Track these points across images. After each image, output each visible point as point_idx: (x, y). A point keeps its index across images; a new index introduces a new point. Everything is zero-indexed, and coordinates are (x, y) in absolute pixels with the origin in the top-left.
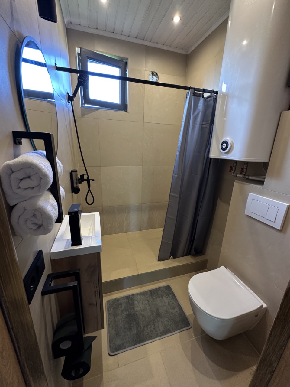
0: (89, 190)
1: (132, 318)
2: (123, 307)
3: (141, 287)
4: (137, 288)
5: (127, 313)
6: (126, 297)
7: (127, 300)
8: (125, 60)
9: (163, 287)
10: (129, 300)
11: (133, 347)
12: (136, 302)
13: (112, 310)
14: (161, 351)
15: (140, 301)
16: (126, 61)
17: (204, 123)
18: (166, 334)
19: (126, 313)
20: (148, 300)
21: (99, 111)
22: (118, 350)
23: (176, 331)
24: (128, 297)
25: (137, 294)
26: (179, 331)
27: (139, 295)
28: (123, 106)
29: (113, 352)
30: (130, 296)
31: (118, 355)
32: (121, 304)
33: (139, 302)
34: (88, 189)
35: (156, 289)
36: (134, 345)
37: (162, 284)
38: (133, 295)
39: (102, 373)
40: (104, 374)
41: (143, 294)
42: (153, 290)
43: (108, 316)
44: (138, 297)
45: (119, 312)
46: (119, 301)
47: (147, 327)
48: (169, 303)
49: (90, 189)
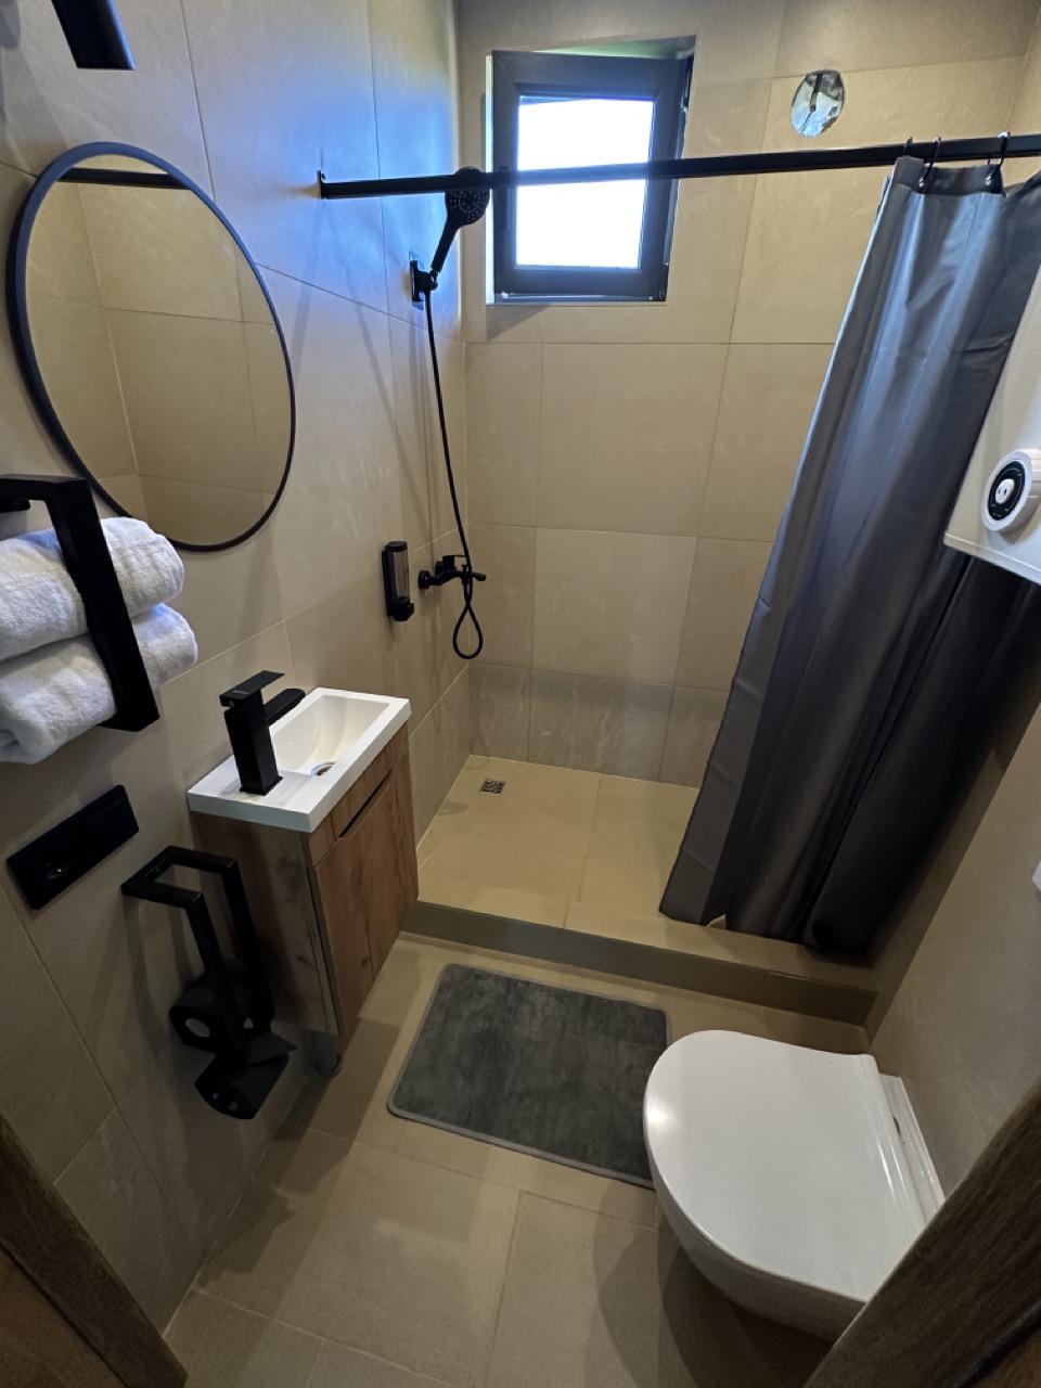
0: (468, 607)
1: (490, 1047)
2: (482, 1004)
3: (564, 971)
4: (553, 969)
5: (487, 1025)
6: (503, 977)
7: (502, 991)
8: (681, 49)
9: (640, 1008)
10: (508, 992)
11: (453, 1127)
12: (526, 1008)
13: (449, 995)
14: (527, 1193)
15: (540, 1014)
16: (689, 53)
17: (972, 346)
18: (565, 1155)
19: (481, 1024)
20: (564, 1024)
21: (547, 310)
22: (411, 1110)
23: (606, 1167)
24: (510, 983)
25: (542, 986)
26: (614, 1174)
27: (544, 994)
28: (650, 281)
29: (400, 1107)
30: (518, 980)
31: (409, 1122)
32: (482, 993)
33: (533, 1013)
34: (464, 604)
35: (611, 1003)
36: (459, 1124)
37: (643, 995)
38: (528, 983)
39: (353, 1138)
40: (355, 1143)
41: (563, 996)
42: (600, 999)
43: (433, 1006)
44: (540, 999)
45: (466, 1013)
46: (481, 982)
47: (521, 1100)
48: (629, 1068)
49: (472, 604)
